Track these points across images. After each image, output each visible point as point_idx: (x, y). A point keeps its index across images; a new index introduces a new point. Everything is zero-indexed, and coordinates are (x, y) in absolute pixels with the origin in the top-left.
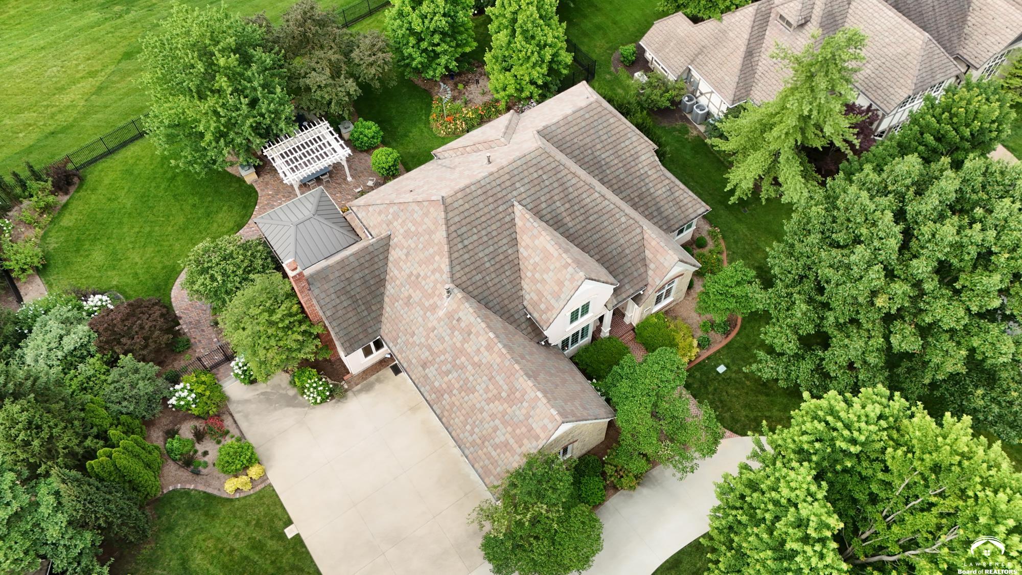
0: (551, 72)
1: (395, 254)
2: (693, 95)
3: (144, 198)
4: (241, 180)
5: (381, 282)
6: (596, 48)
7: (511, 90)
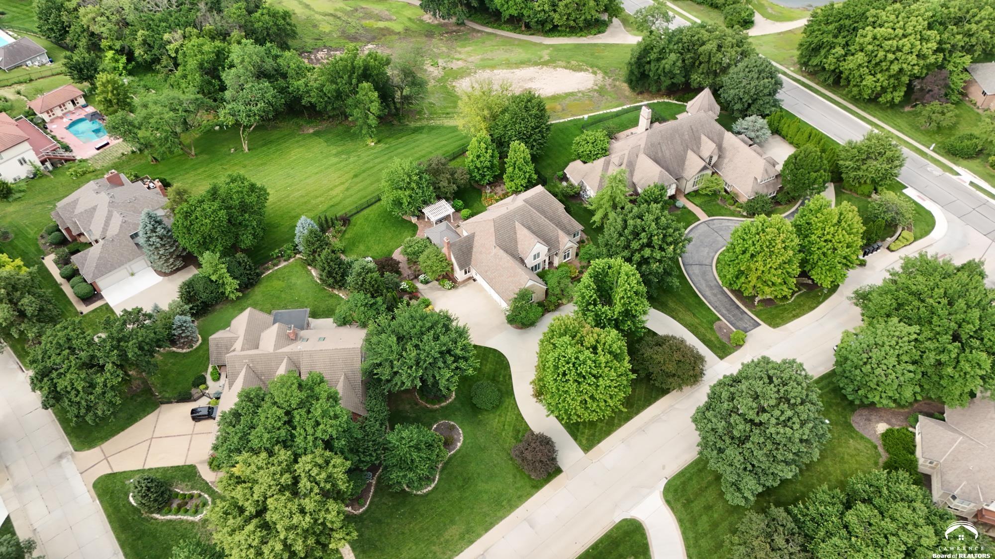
0: (529, 181)
1: (476, 238)
2: (585, 191)
3: (374, 228)
4: (411, 222)
5: (472, 248)
6: (548, 173)
7: (514, 188)
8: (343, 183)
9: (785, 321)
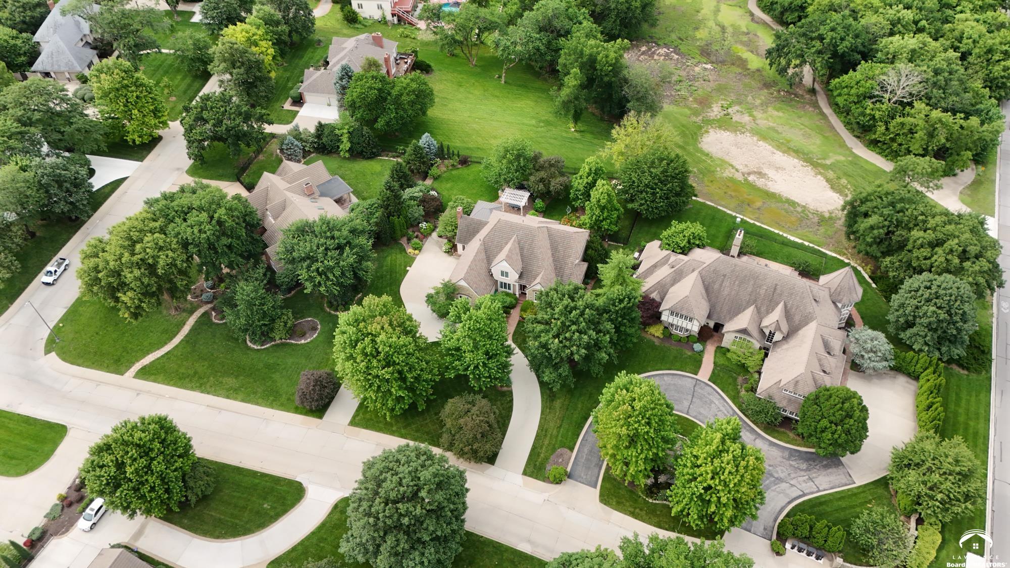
1: (486, 227)
4: (498, 191)
5: (478, 232)
9: (619, 506)
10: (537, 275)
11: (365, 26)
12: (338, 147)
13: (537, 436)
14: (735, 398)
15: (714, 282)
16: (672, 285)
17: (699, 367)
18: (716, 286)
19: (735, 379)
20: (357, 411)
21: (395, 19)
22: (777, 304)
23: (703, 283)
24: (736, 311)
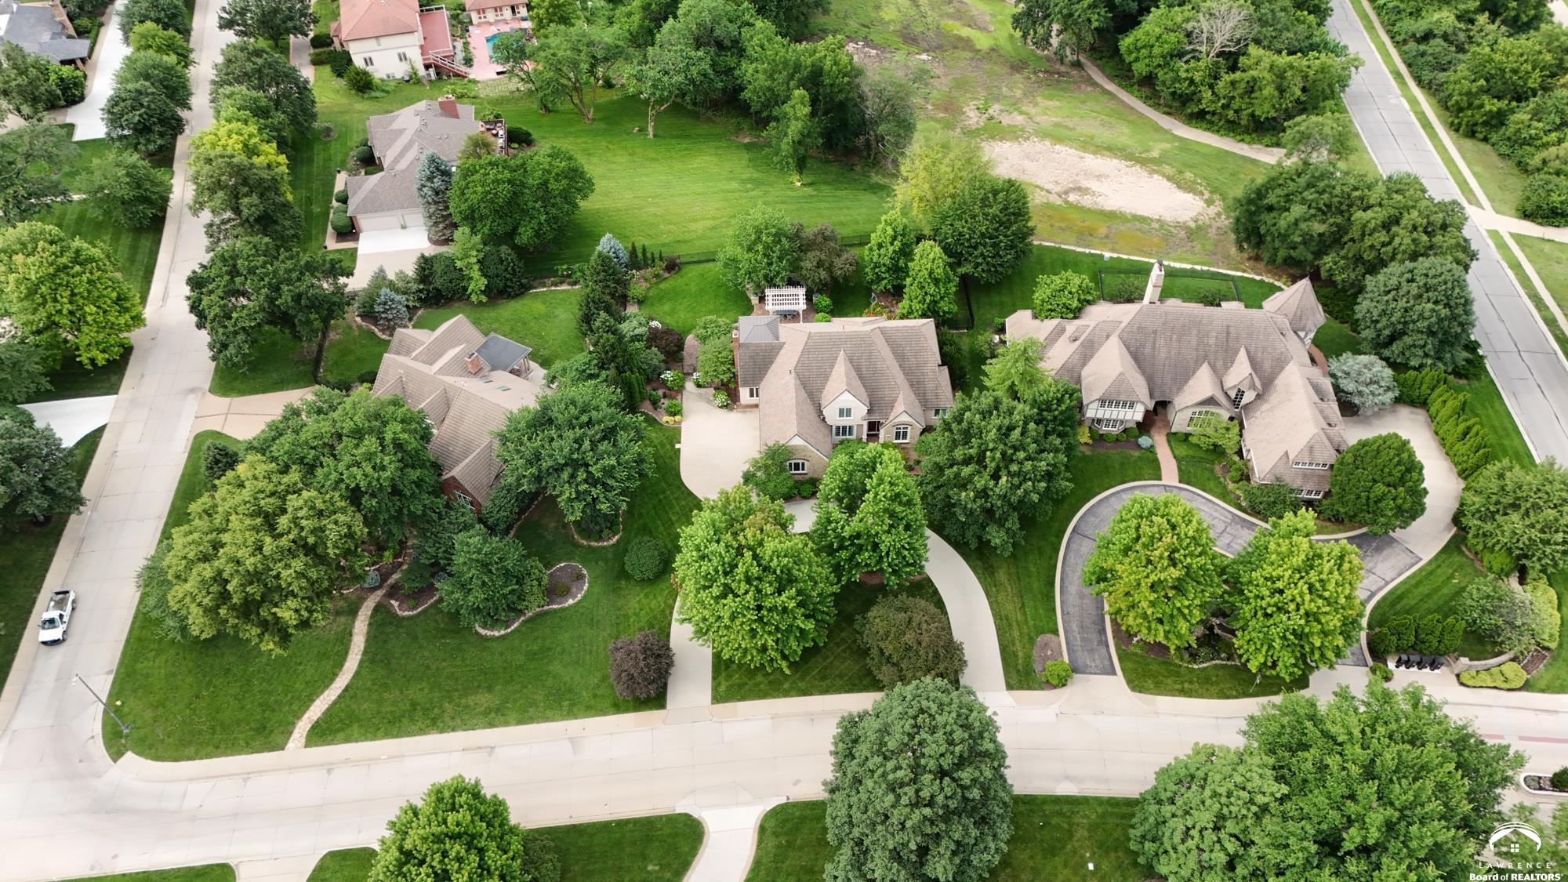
1: (783, 352)
3: (702, 291)
4: (749, 300)
5: (771, 362)
8: (714, 218)
9: (1160, 689)
10: (894, 401)
11: (388, 92)
12: (465, 289)
13: (998, 630)
14: (1224, 496)
15: (1143, 345)
16: (1084, 364)
17: (1159, 468)
18: (1148, 350)
19: (1212, 471)
20: (714, 678)
21: (432, 71)
22: (1237, 352)
23: (1128, 349)
24: (1184, 376)
